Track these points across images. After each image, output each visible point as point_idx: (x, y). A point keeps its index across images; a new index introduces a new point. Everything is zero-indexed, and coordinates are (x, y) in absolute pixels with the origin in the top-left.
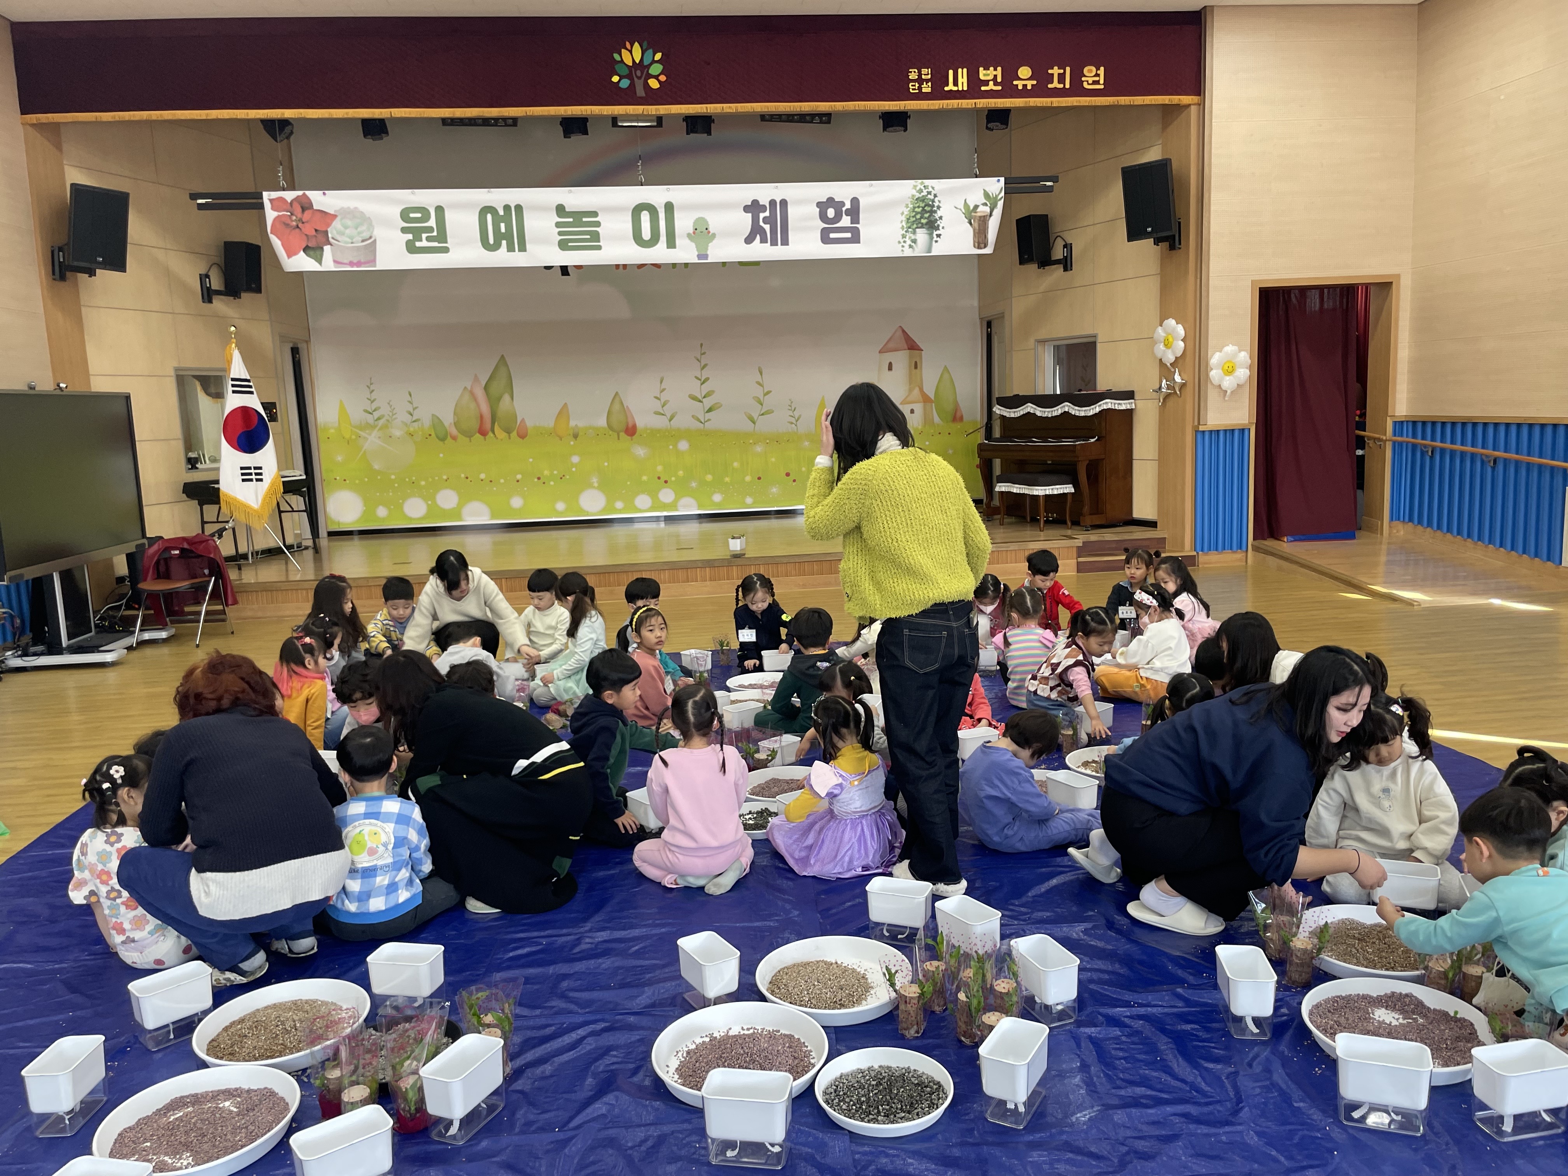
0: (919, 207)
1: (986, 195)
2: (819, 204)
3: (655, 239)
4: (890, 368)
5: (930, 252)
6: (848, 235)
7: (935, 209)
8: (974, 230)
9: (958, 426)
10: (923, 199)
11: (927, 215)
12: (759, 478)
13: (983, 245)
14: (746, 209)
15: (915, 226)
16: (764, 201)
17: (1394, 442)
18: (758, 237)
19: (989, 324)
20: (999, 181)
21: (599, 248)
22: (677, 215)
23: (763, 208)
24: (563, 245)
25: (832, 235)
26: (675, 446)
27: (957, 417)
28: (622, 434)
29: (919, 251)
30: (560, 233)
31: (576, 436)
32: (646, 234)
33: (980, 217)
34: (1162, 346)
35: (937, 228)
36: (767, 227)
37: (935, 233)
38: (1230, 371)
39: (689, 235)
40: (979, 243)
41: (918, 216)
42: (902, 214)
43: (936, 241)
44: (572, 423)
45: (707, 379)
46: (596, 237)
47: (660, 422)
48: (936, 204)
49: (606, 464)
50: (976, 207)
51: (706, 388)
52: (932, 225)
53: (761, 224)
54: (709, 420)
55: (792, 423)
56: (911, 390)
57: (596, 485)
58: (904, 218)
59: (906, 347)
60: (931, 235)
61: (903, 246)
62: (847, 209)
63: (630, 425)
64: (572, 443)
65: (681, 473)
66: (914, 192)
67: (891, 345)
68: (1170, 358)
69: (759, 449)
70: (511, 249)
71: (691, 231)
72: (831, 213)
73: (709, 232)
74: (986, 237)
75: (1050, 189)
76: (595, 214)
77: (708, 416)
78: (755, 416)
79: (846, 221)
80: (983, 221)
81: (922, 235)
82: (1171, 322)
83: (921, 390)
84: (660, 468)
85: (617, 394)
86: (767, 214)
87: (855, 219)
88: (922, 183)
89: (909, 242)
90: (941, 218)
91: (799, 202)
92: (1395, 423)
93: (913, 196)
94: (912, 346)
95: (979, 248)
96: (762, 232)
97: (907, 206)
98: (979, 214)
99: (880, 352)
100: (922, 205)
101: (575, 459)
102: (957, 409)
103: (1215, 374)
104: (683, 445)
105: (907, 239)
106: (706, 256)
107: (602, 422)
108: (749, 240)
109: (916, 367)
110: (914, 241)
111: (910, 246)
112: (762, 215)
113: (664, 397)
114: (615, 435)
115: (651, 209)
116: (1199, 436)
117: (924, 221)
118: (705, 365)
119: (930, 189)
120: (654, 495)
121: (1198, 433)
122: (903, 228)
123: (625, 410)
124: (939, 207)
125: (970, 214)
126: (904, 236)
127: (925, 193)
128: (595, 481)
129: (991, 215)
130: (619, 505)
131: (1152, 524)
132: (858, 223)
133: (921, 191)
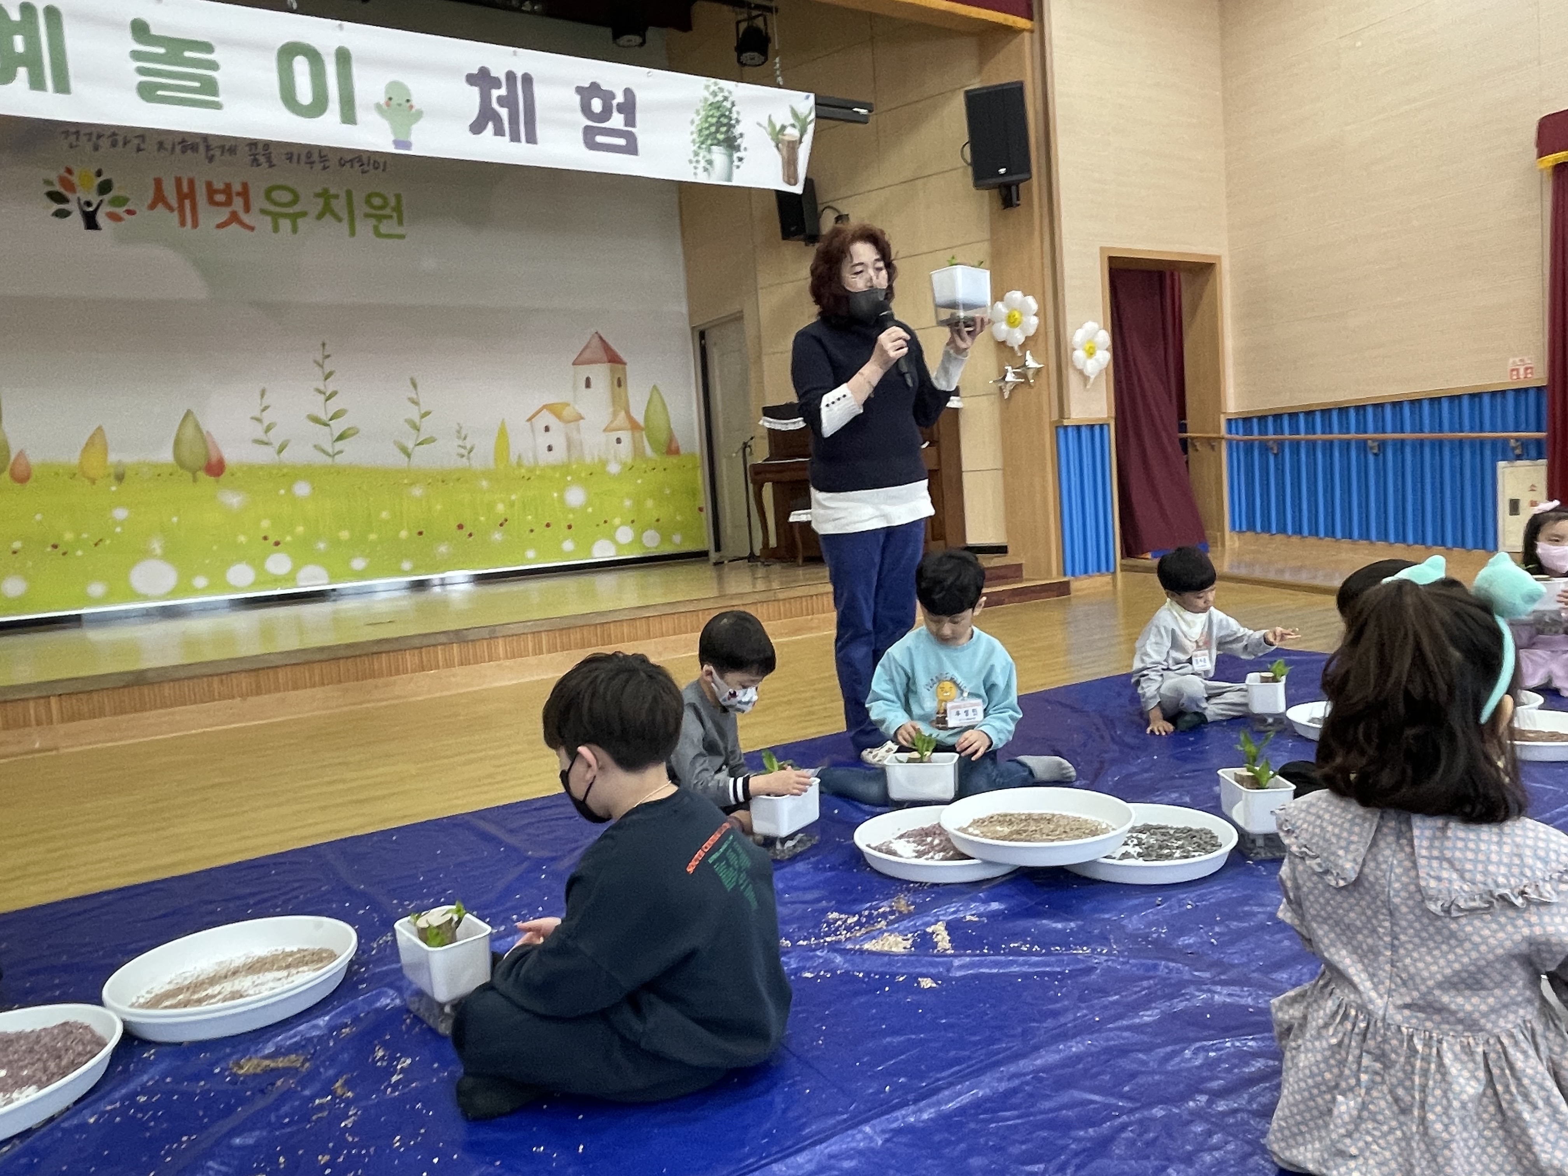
0: (712, 116)
1: (795, 114)
2: (579, 90)
3: (318, 107)
4: (588, 384)
5: (730, 180)
6: (622, 142)
7: (733, 122)
8: (783, 158)
9: (673, 460)
10: (717, 106)
11: (724, 129)
12: (420, 533)
13: (793, 181)
14: (471, 79)
15: (709, 142)
16: (498, 72)
17: (1230, 442)
18: (490, 125)
19: (702, 335)
20: (807, 97)
21: (217, 106)
22: (357, 71)
23: (497, 83)
24: (147, 92)
25: (600, 139)
26: (289, 490)
27: (671, 449)
28: (201, 475)
29: (715, 178)
30: (141, 71)
31: (120, 478)
32: (305, 94)
33: (789, 142)
34: (1004, 327)
35: (738, 149)
36: (504, 112)
37: (736, 155)
38: (1091, 354)
39: (378, 107)
40: (789, 177)
41: (713, 129)
42: (692, 122)
43: (738, 167)
44: (113, 457)
45: (334, 394)
46: (210, 86)
47: (264, 456)
48: (734, 116)
49: (175, 519)
50: (783, 128)
51: (334, 405)
52: (731, 144)
53: (495, 105)
54: (341, 452)
55: (463, 456)
56: (615, 414)
57: (159, 551)
58: (693, 128)
59: (605, 359)
60: (730, 156)
61: (696, 168)
62: (618, 105)
63: (214, 459)
64: (114, 489)
65: (300, 529)
66: (706, 94)
67: (587, 355)
68: (1017, 337)
69: (417, 492)
70: (37, 83)
71: (382, 101)
72: (597, 105)
73: (411, 107)
74: (796, 170)
75: (864, 120)
76: (207, 47)
77: (339, 445)
78: (410, 445)
79: (617, 121)
80: (792, 147)
81: (719, 155)
82: (1017, 295)
83: (628, 413)
84: (265, 524)
85: (188, 413)
86: (503, 91)
87: (630, 121)
88: (716, 84)
89: (703, 163)
90: (741, 135)
91: (550, 81)
92: (1229, 421)
93: (706, 99)
94: (614, 359)
95: (789, 183)
96: (496, 118)
97: (698, 113)
98: (786, 138)
99: (574, 364)
100: (717, 114)
101: (121, 514)
102: (671, 439)
103: (1079, 355)
104: (302, 489)
105: (700, 158)
106: (407, 145)
107: (166, 455)
108: (477, 128)
109: (619, 385)
110: (710, 162)
111: (706, 170)
112: (495, 93)
113: (267, 418)
114: (190, 475)
115: (313, 56)
116: (1062, 432)
117: (721, 137)
118: (330, 374)
119: (726, 94)
120: (258, 563)
121: (1060, 428)
122: (694, 141)
123: (202, 437)
124: (738, 121)
125: (777, 134)
126: (696, 154)
127: (720, 98)
128: (157, 546)
129: (800, 142)
130: (200, 582)
131: (1001, 550)
132: (633, 126)
133: (715, 94)
